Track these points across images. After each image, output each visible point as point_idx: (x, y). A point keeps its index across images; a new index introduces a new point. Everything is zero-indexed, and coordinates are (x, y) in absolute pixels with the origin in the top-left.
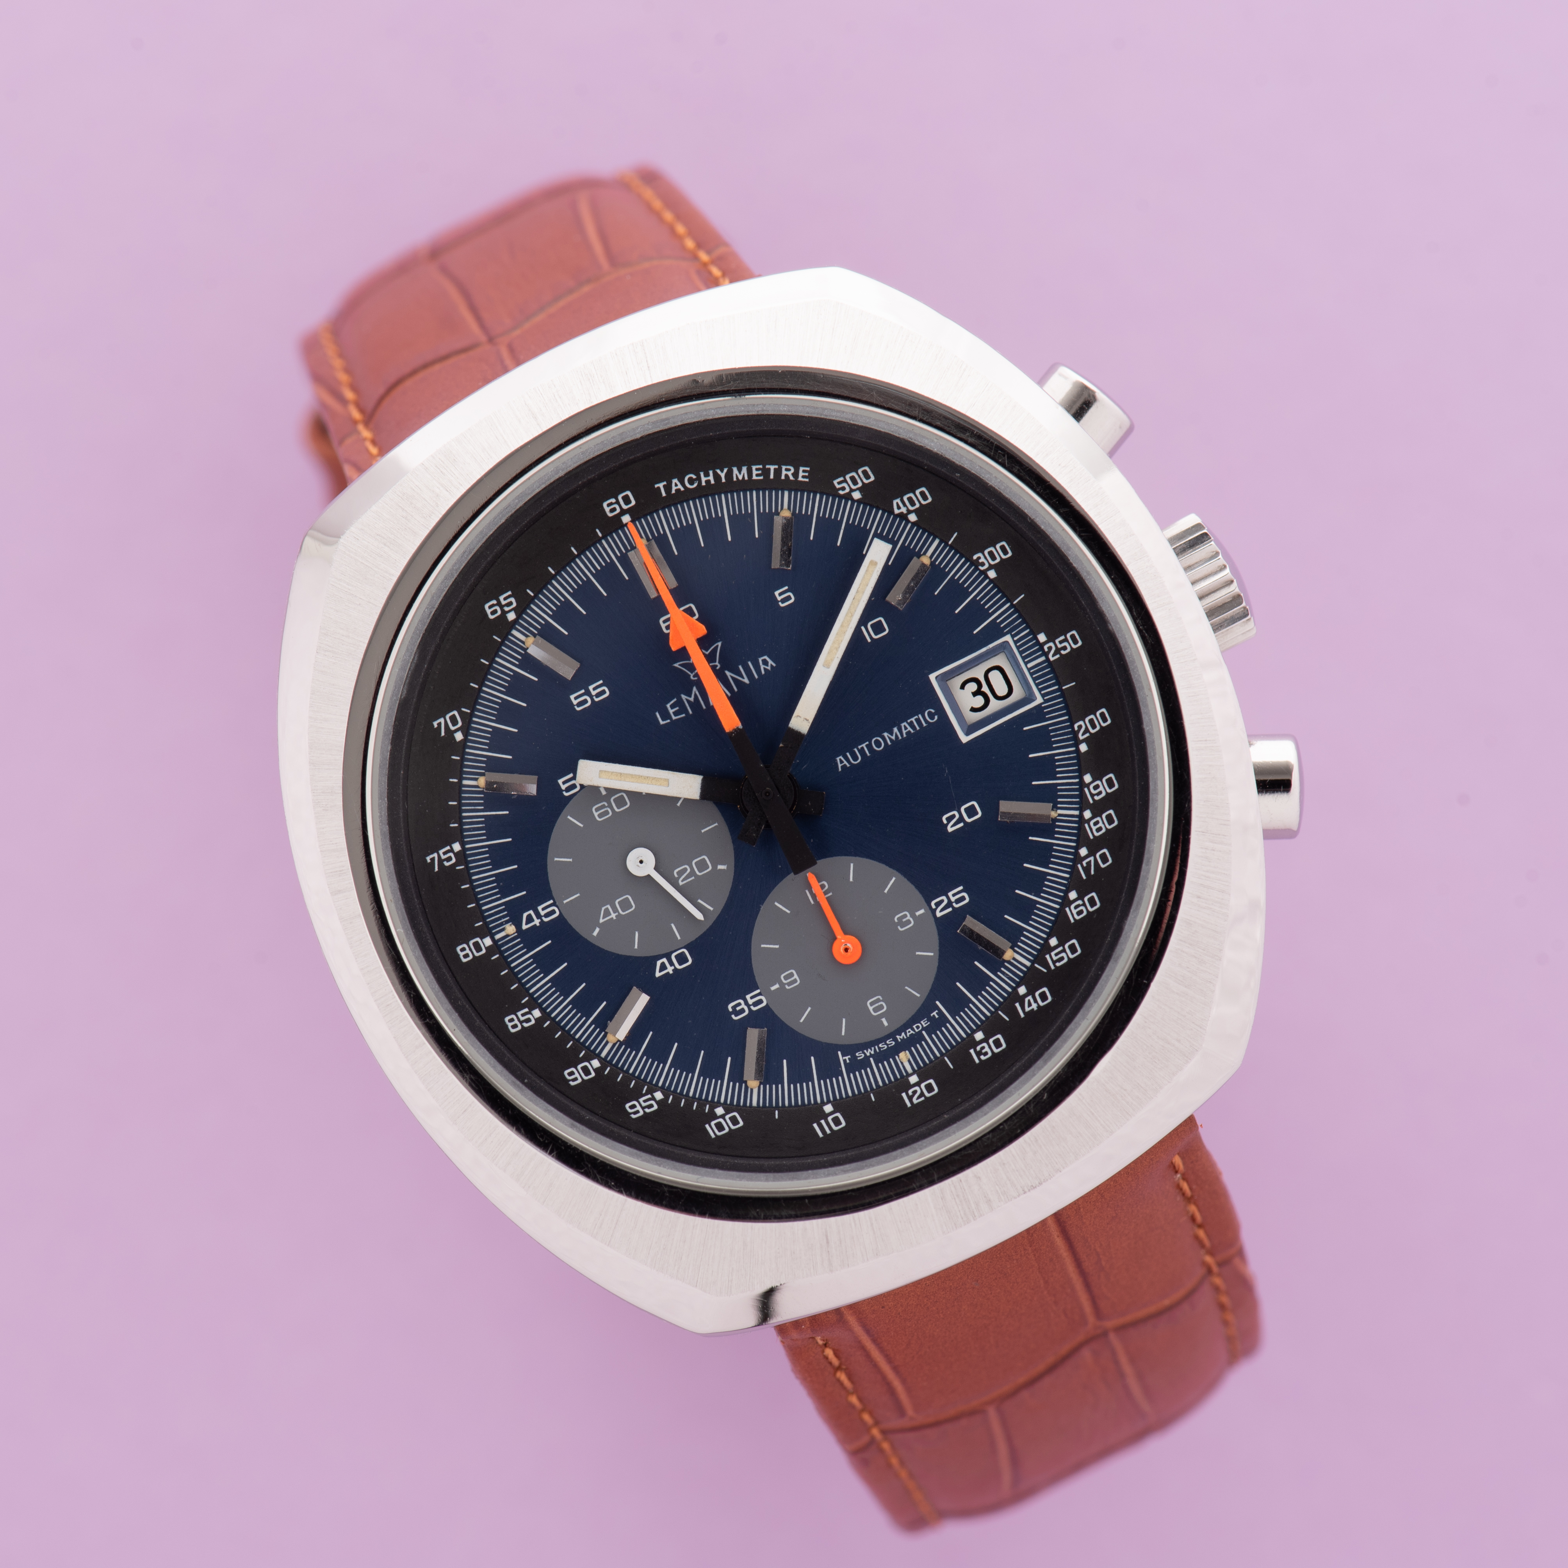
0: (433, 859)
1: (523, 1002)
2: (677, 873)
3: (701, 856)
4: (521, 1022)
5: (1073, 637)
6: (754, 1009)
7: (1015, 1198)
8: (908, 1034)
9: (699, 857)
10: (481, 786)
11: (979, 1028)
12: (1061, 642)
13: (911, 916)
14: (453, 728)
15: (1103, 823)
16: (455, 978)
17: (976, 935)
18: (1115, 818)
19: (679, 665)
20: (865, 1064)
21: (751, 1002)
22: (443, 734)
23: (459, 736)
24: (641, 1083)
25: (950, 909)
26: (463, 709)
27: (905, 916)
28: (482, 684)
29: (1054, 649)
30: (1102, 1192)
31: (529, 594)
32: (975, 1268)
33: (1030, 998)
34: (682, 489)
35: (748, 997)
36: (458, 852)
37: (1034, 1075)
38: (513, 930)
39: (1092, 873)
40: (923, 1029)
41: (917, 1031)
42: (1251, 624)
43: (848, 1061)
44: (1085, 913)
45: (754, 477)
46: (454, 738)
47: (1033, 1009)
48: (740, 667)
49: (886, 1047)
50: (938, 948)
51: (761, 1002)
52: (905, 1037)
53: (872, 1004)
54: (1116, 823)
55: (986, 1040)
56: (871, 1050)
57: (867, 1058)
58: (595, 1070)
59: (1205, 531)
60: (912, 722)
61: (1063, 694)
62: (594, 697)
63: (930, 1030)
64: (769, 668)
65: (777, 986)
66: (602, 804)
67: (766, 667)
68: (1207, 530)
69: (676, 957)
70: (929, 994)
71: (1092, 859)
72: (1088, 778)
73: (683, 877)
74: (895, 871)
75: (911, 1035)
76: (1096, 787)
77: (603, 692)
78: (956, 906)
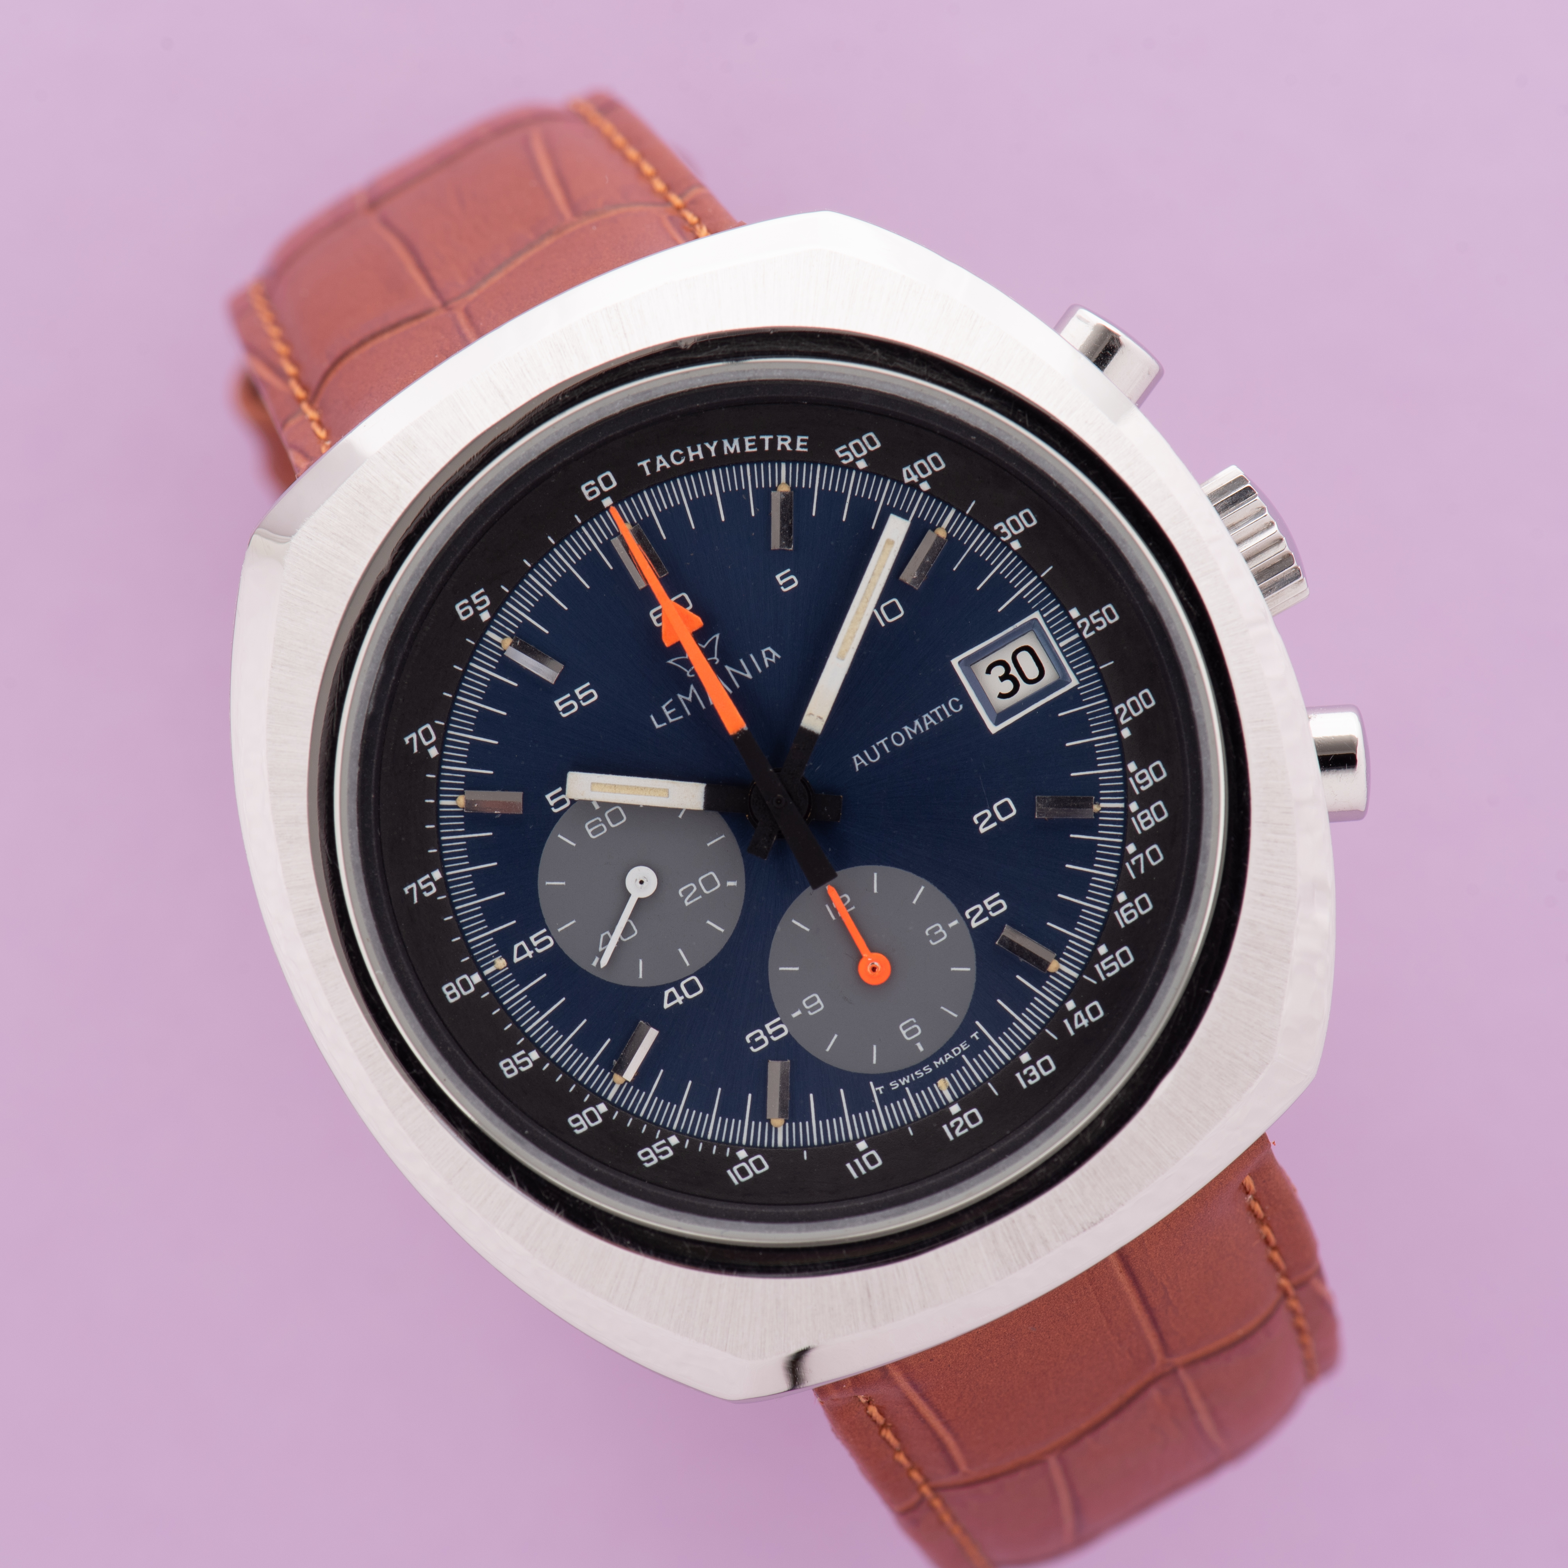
0: (411, 890)
1: (519, 1043)
2: (683, 892)
3: (708, 873)
4: (518, 1066)
5: (1109, 611)
6: (774, 1039)
7: (1074, 1237)
8: (947, 1059)
9: (706, 873)
10: (460, 806)
11: (1024, 1049)
12: (1096, 617)
13: (944, 929)
14: (426, 743)
15: (1152, 816)
16: (442, 1020)
17: (1016, 946)
18: (1165, 810)
19: (674, 662)
20: (900, 1094)
21: (770, 1031)
22: (416, 750)
23: (433, 752)
24: (654, 1127)
25: (986, 919)
26: (437, 722)
27: (937, 928)
28: (456, 693)
29: (1088, 625)
30: (1168, 1221)
31: (503, 590)
32: (1031, 1312)
33: (1080, 1013)
34: (668, 466)
35: (767, 1026)
36: (439, 881)
37: (1089, 1101)
38: (504, 964)
39: (1142, 871)
40: (963, 1052)
41: (956, 1055)
42: (1304, 586)
43: (881, 1092)
44: (1136, 917)
45: (748, 450)
46: (428, 755)
47: (1084, 1026)
48: (742, 661)
49: (922, 1074)
50: (975, 962)
51: (781, 1031)
52: (943, 1063)
53: (905, 1028)
54: (1166, 815)
55: (1033, 1062)
56: (906, 1078)
57: (902, 1088)
58: (602, 1115)
59: (1248, 485)
60: (934, 713)
61: (1100, 674)
62: (581, 702)
63: (970, 1054)
64: (773, 660)
65: (799, 1013)
66: (595, 819)
67: (770, 660)
68: (1250, 483)
69: (686, 985)
70: (968, 1014)
71: (1141, 856)
72: (1132, 767)
73: (689, 896)
74: (923, 880)
75: (950, 1060)
76: (1142, 776)
77: (591, 696)
78: (993, 914)
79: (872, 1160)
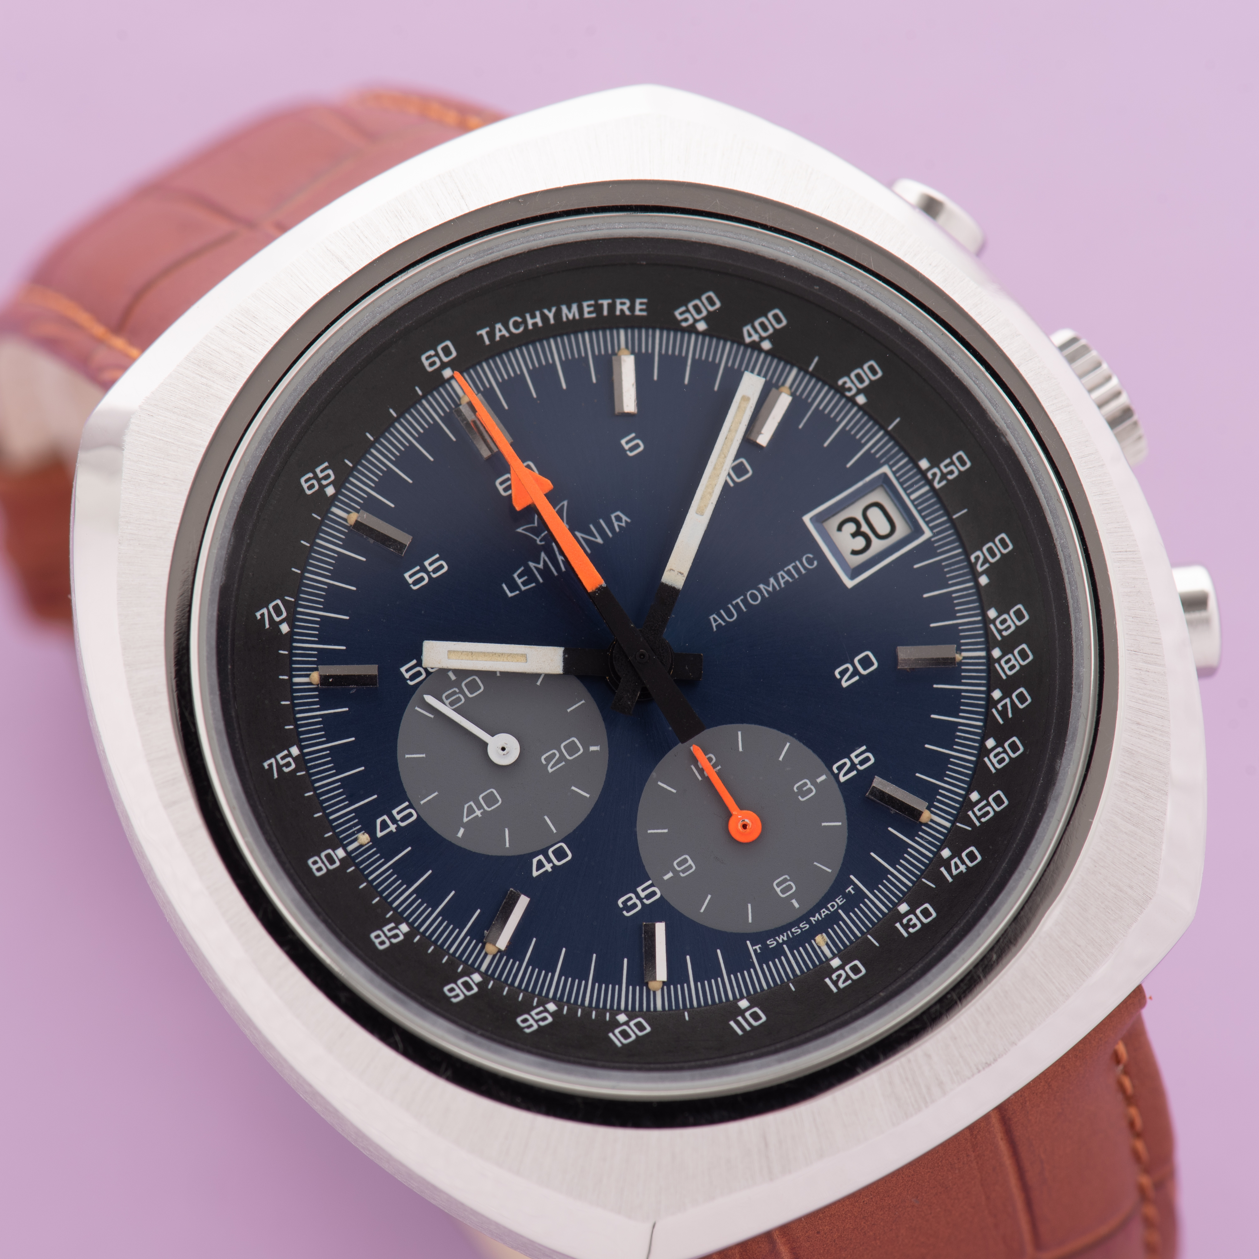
0: (271, 765)
1: (388, 916)
2: (545, 759)
3: (569, 739)
4: (389, 938)
5: (960, 459)
6: (647, 902)
7: (969, 1078)
8: (823, 915)
9: (568, 739)
10: (314, 683)
11: (901, 900)
12: (946, 466)
13: (812, 784)
14: (277, 619)
15: (1016, 660)
17: (887, 797)
18: (1029, 653)
19: (523, 530)
20: (778, 952)
21: (643, 895)
22: (267, 626)
23: (285, 628)
24: (530, 995)
25: (855, 773)
26: (287, 598)
27: (805, 784)
28: (304, 570)
29: (939, 475)
30: (1050, 1080)
31: (347, 464)
32: (916, 1180)
33: (956, 860)
34: (507, 335)
35: (639, 889)
36: (297, 757)
37: (979, 935)
38: (367, 839)
39: (1010, 715)
40: (839, 907)
41: (832, 910)
43: (759, 951)
44: (1007, 760)
45: (586, 316)
46: (280, 631)
47: (962, 871)
48: (592, 527)
49: (799, 931)
50: (846, 817)
51: (653, 894)
52: (820, 919)
53: (779, 885)
54: (1031, 657)
55: (912, 911)
56: (784, 936)
57: (779, 945)
58: (478, 985)
60: (789, 570)
61: (953, 524)
62: (431, 574)
63: (847, 908)
64: (623, 524)
65: (670, 875)
66: (452, 690)
67: (620, 524)
69: (553, 852)
70: (841, 868)
71: (1007, 700)
72: (992, 613)
73: (552, 763)
74: (788, 736)
75: (827, 915)
76: (1003, 622)
77: (441, 567)
78: (861, 768)
79: (756, 1016)
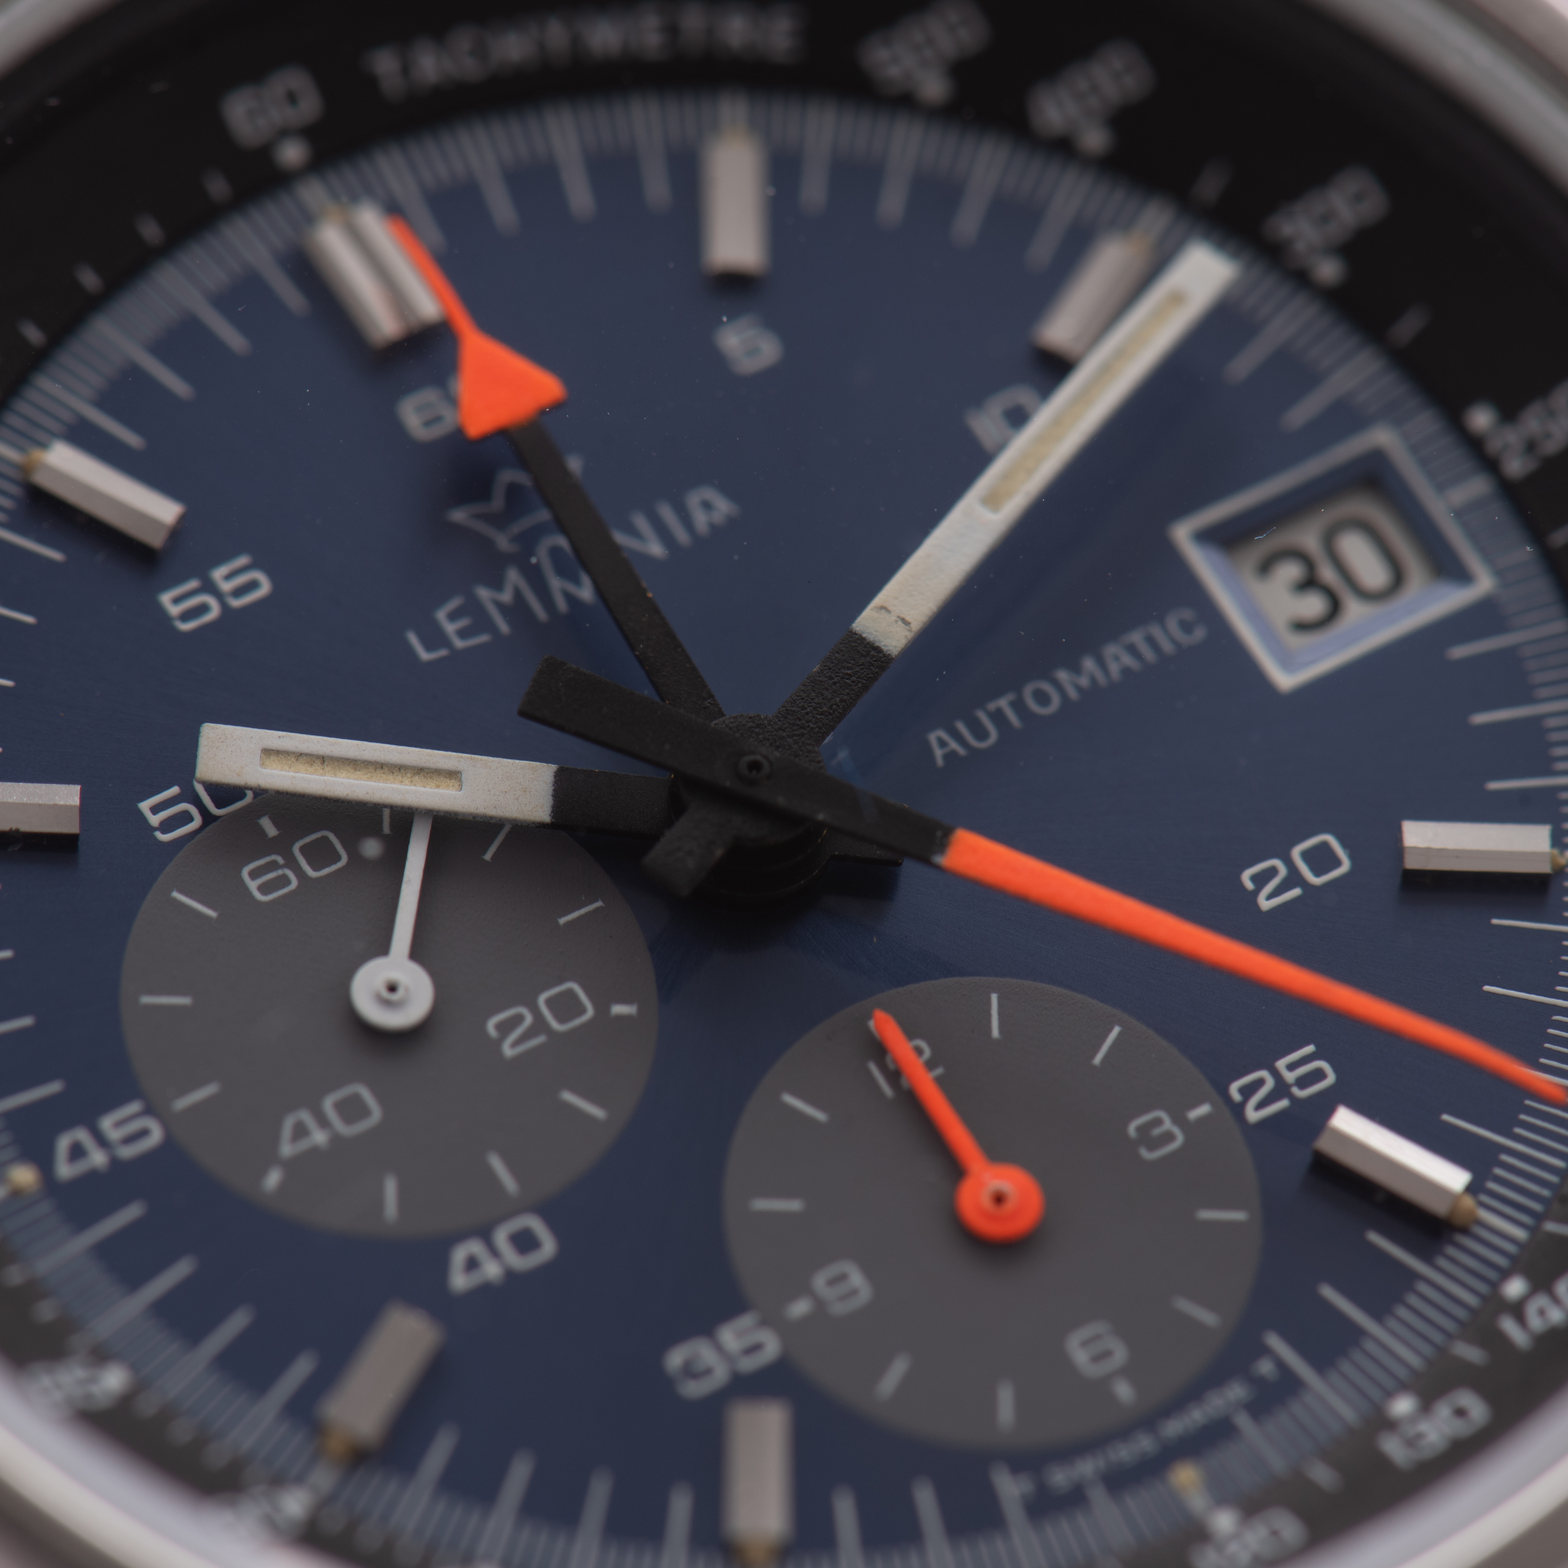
2: (497, 1026)
3: (560, 984)
5: (1567, 400)
6: (743, 1365)
8: (1196, 1423)
9: (556, 985)
11: (1403, 1387)
12: (1535, 423)
13: (1174, 1123)
19: (466, 516)
20: (1073, 1501)
21: (732, 1348)
25: (1284, 1103)
27: (1158, 1122)
29: (1515, 445)
31: (27, 338)
33: (1541, 1301)
35: (723, 1336)
38: (32, 1180)
40: (1238, 1407)
41: (1219, 1412)
43: (1024, 1493)
45: (651, 53)
47: (1554, 1322)
49: (1133, 1452)
50: (1260, 1201)
51: (760, 1348)
52: (1183, 1429)
53: (1083, 1346)
55: (1426, 1413)
57: (1079, 1485)
60: (1132, 643)
61: (1552, 561)
62: (228, 598)
63: (1254, 1410)
64: (719, 519)
65: (804, 1306)
66: (268, 859)
69: (509, 1236)
70: (1242, 1316)
73: (514, 1035)
74: (1118, 1011)
75: (1201, 1423)
77: (253, 585)
78: (1301, 1093)
